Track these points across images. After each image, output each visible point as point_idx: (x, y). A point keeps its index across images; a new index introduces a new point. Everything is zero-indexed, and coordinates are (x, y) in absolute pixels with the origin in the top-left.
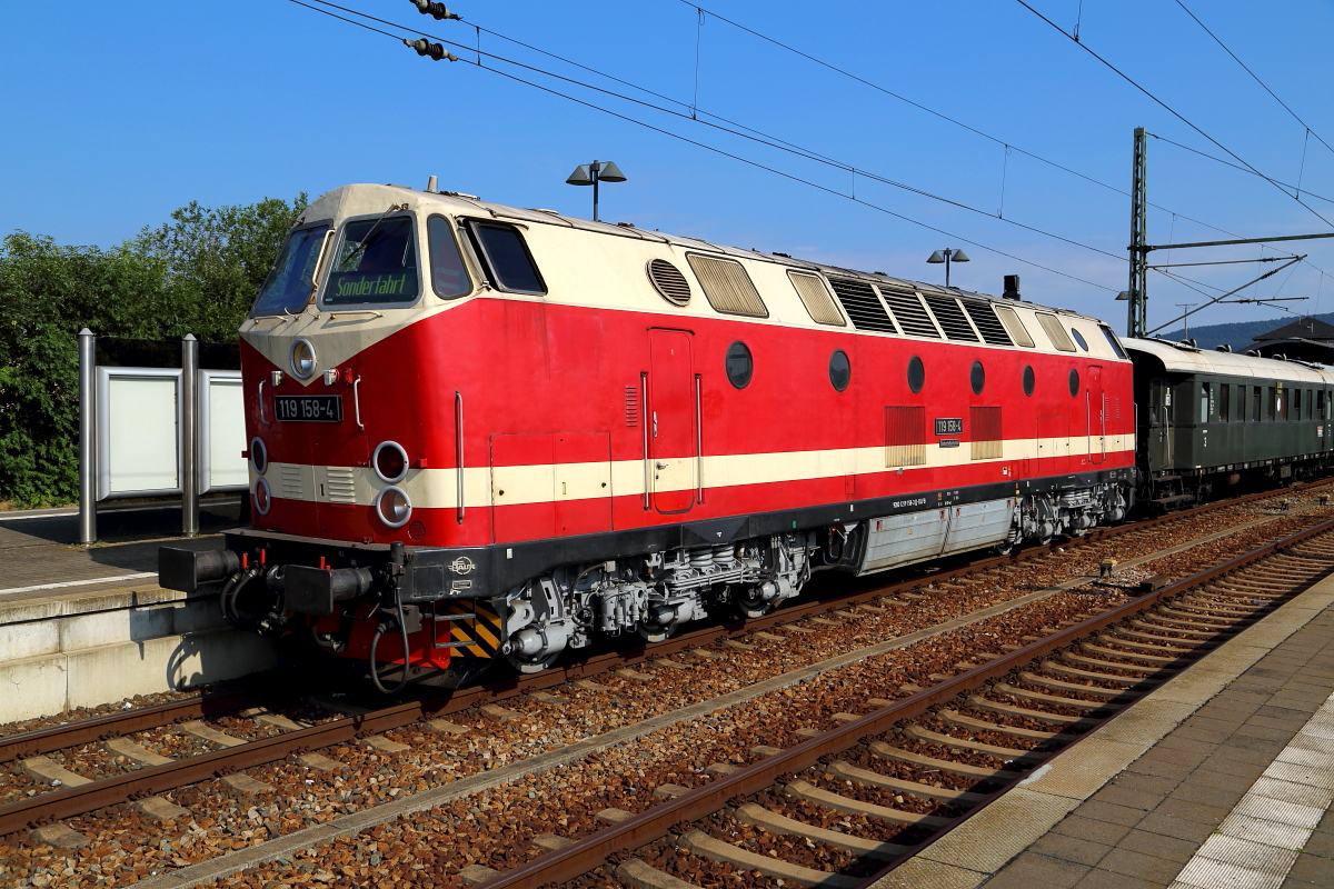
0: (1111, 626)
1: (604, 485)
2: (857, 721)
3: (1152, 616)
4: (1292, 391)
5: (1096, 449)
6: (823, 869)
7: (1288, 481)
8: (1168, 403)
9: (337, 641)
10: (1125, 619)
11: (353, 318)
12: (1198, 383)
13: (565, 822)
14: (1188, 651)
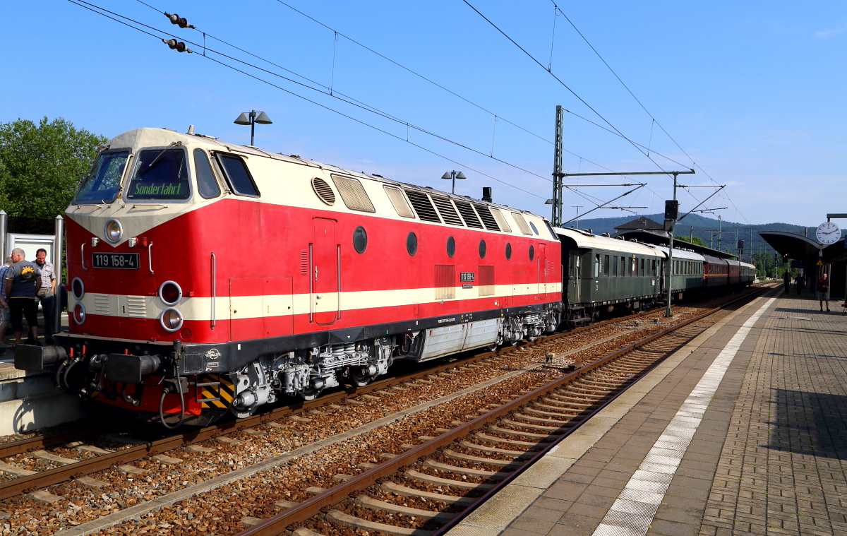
0: (556, 389)
1: (289, 308)
2: (433, 440)
3: (577, 383)
4: (640, 260)
5: (542, 291)
6: (433, 511)
7: (637, 310)
8: (578, 265)
9: (135, 399)
10: (563, 385)
11: (148, 208)
12: (594, 254)
13: (289, 494)
14: (597, 401)
